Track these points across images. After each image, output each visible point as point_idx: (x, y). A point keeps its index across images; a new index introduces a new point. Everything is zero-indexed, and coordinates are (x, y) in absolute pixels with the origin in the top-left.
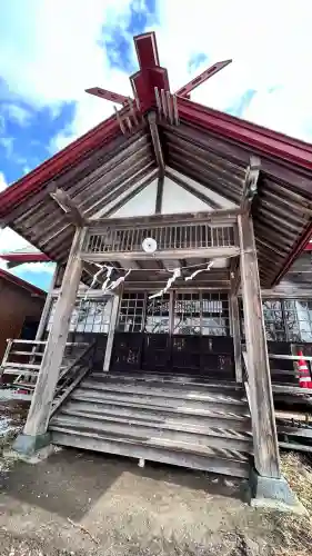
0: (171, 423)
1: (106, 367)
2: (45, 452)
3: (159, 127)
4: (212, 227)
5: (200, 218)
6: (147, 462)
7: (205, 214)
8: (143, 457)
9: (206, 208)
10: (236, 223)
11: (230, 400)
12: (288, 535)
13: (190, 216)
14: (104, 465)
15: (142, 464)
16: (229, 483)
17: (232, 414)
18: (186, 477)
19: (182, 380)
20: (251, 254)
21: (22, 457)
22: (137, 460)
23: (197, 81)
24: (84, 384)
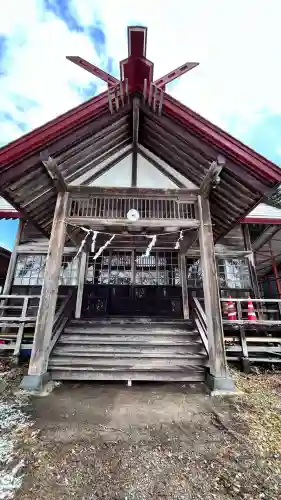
0: (146, 353)
1: (78, 315)
2: (50, 387)
3: (141, 111)
4: (178, 202)
5: (168, 194)
6: (133, 382)
7: (172, 191)
8: (129, 379)
9: (174, 186)
10: (197, 201)
11: (185, 332)
12: (238, 407)
13: (161, 191)
14: (101, 389)
15: (130, 384)
16: (193, 386)
17: (188, 342)
18: (165, 387)
19: (144, 321)
20: (209, 226)
21: (32, 393)
22: (126, 382)
23: (172, 75)
24: (66, 330)
